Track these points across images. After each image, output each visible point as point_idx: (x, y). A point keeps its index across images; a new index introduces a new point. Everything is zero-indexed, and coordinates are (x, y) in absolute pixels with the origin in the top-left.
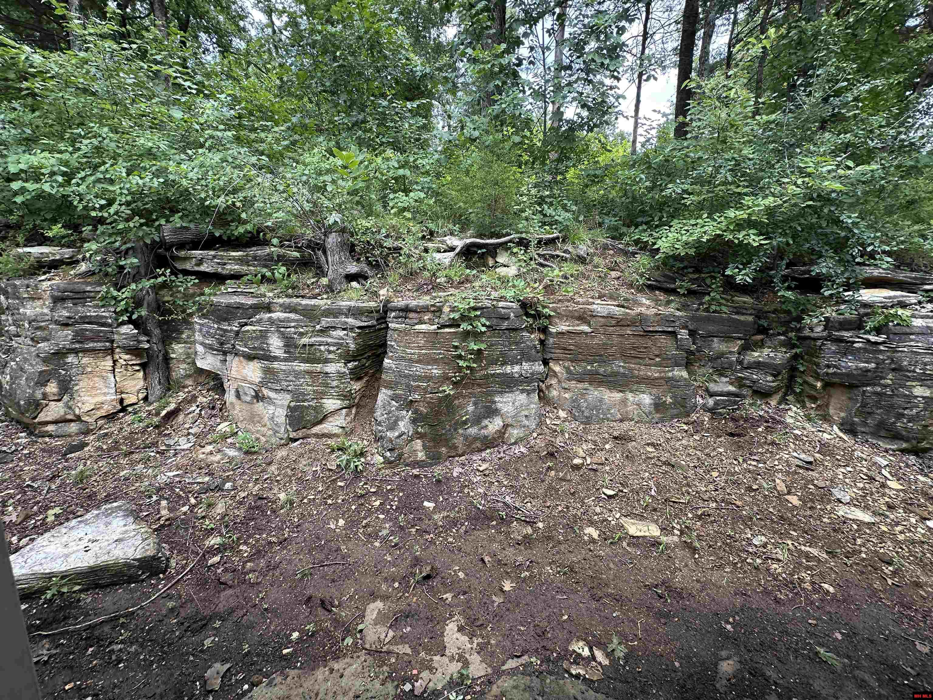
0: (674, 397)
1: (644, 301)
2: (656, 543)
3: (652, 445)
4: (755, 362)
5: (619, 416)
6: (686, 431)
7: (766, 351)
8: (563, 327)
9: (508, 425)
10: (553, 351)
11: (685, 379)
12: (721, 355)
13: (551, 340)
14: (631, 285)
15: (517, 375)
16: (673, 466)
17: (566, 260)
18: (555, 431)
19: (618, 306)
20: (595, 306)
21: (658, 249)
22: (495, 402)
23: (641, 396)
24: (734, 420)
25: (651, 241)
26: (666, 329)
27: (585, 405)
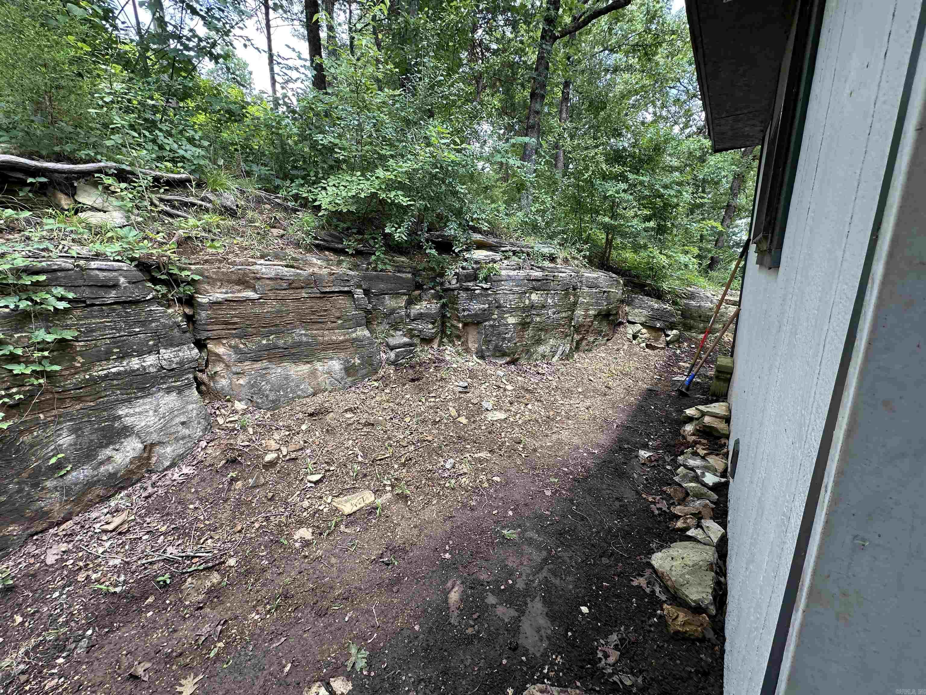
0: (361, 358)
1: (315, 261)
2: (372, 510)
3: (350, 410)
4: (419, 314)
5: (311, 390)
6: (378, 388)
7: (424, 303)
8: (218, 295)
9: (152, 445)
10: (209, 328)
11: (368, 338)
12: (393, 311)
13: (203, 314)
14: (298, 245)
15: (152, 370)
16: (373, 425)
17: (207, 210)
18: (234, 429)
19: (287, 266)
20: (258, 267)
21: (320, 206)
22: (120, 417)
23: (330, 363)
24: (412, 367)
25: (311, 197)
26: (342, 289)
27: (268, 387)
